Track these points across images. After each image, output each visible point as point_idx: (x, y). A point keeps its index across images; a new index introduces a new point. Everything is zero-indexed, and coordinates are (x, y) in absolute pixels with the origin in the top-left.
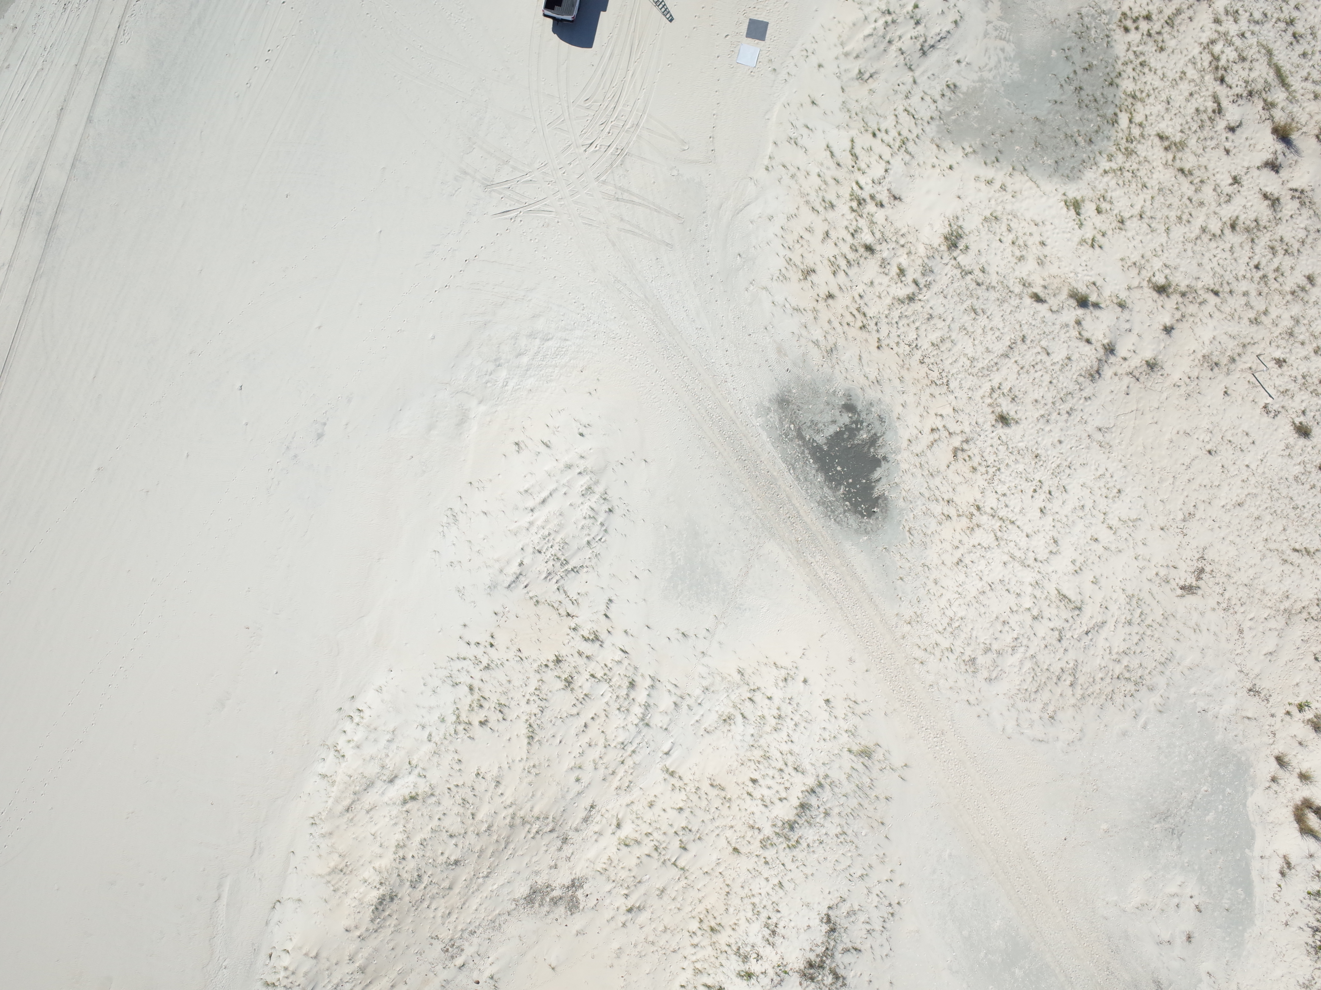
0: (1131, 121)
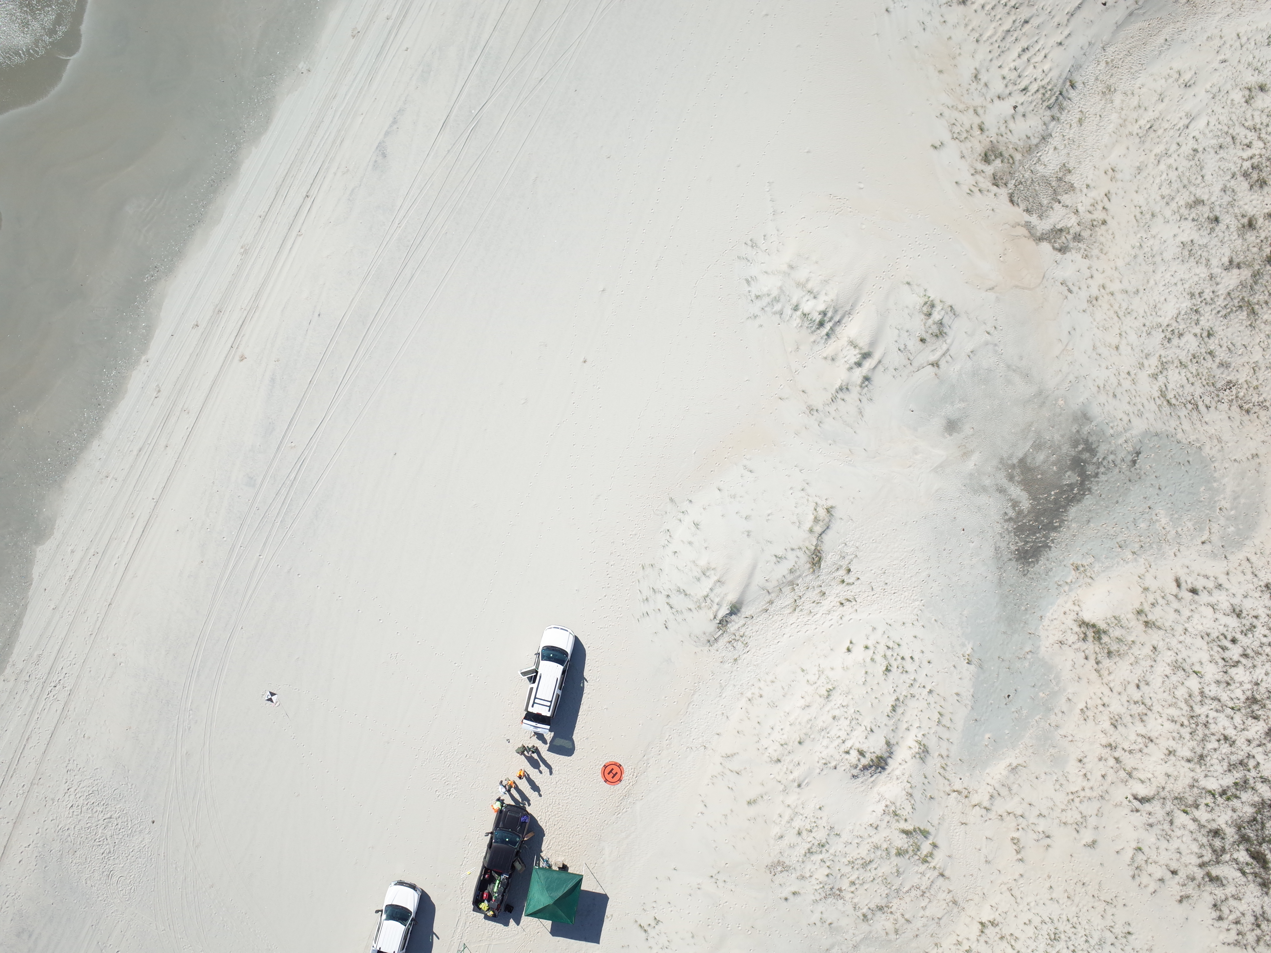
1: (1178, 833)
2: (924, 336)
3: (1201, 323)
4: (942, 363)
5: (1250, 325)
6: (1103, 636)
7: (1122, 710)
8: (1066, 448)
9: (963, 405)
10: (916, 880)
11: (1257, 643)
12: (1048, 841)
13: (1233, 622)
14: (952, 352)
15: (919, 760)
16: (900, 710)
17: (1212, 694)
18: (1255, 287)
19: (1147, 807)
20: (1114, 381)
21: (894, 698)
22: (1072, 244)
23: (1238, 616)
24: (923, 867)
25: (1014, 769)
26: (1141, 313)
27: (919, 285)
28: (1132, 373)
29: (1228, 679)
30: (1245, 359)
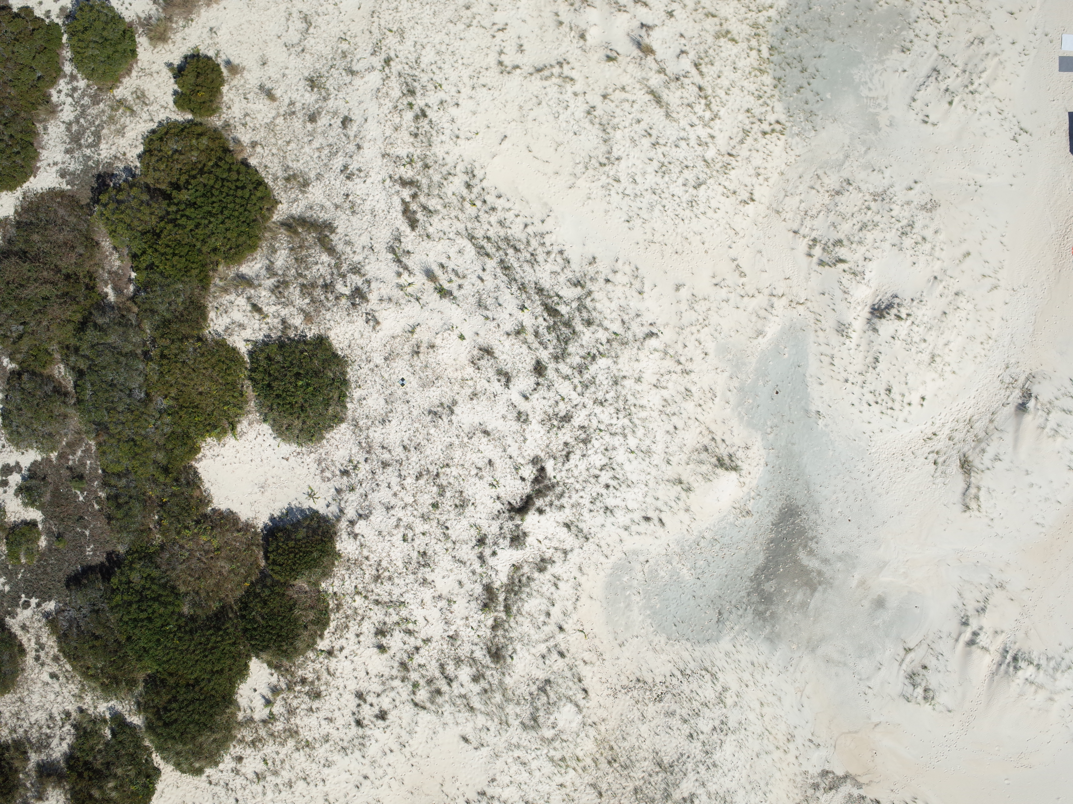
0: (759, 51)
1: (614, 315)
2: (924, 671)
3: (699, 744)
4: (902, 652)
5: (657, 753)
6: (717, 463)
7: (684, 405)
8: (780, 609)
9: (876, 623)
10: (815, 223)
11: (587, 490)
12: (715, 281)
13: (610, 502)
14: (897, 664)
15: (845, 322)
16: (870, 359)
17: (617, 437)
18: (664, 786)
19: (646, 329)
20: (758, 676)
21: (877, 370)
22: (819, 780)
23: (607, 508)
24: (814, 235)
25: (760, 333)
26: (750, 739)
27: (941, 712)
28: (744, 686)
29: (607, 453)
30: (653, 724)
